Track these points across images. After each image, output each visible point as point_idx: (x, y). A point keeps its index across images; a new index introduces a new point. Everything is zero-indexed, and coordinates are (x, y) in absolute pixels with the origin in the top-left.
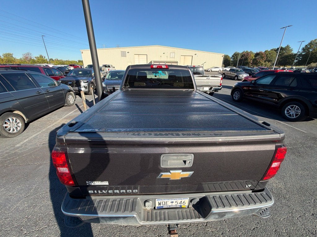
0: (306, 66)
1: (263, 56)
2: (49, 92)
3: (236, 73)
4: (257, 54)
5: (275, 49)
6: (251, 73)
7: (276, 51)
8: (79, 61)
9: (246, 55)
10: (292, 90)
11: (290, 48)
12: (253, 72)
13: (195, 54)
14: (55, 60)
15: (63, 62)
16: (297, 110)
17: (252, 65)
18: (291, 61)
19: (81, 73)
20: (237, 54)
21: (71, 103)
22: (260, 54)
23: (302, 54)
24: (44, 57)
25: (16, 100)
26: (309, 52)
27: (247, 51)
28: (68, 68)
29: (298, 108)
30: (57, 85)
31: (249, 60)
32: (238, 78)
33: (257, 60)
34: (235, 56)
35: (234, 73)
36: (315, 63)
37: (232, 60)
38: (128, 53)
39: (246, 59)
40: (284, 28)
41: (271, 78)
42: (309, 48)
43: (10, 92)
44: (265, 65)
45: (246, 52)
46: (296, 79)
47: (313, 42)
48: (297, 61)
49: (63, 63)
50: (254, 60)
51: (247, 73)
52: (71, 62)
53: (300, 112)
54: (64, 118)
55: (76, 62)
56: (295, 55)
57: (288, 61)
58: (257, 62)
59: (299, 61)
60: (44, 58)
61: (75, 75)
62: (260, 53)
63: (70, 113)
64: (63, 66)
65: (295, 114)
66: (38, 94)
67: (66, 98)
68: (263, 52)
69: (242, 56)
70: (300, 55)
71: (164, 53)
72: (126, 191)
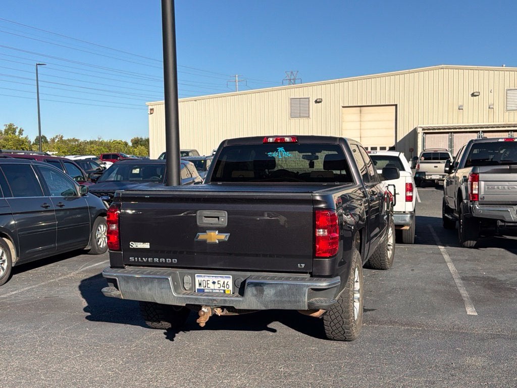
2: (64, 208)
8: (137, 142)
14: (53, 140)
15: (80, 145)
19: (136, 171)
21: (101, 246)
24: (18, 131)
25: (11, 215)
28: (98, 165)
30: (79, 195)
38: (316, 102)
43: (6, 198)
49: (79, 148)
52: (108, 145)
54: (83, 271)
55: (126, 144)
60: (17, 134)
61: (119, 179)
63: (97, 264)
64: (83, 158)
66: (44, 209)
67: (92, 230)
71: (473, 95)
72: (166, 260)
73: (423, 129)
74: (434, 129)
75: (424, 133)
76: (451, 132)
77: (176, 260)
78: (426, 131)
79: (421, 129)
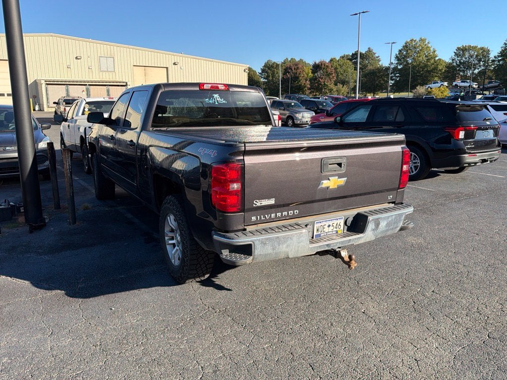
0: (411, 92)
1: (329, 71)
3: (288, 110)
4: (317, 67)
5: (347, 56)
6: (318, 108)
7: (351, 60)
9: (293, 69)
10: (400, 127)
11: (375, 54)
12: (321, 107)
13: (175, 64)
16: (414, 160)
17: (310, 93)
18: (382, 82)
20: (272, 66)
22: (323, 66)
23: (397, 67)
26: (408, 64)
27: (292, 59)
29: (415, 156)
31: (303, 82)
32: (293, 122)
33: (319, 81)
34: (269, 71)
35: (284, 110)
36: (422, 86)
37: (262, 80)
39: (296, 78)
40: (356, 14)
41: (365, 111)
42: (405, 57)
44: (338, 91)
45: (290, 61)
46: (400, 109)
47: (409, 45)
48: (392, 82)
50: (313, 80)
51: (310, 109)
53: (419, 161)
56: (387, 69)
57: (377, 82)
58: (321, 84)
59: (396, 81)
62: (322, 64)
65: (414, 166)
68: (327, 62)
69: (286, 71)
70: (395, 69)
71: (77, 58)
72: (288, 213)
73: (46, 81)
74: (54, 81)
75: (46, 84)
76: (67, 84)
77: (298, 211)
78: (48, 83)
79: (44, 81)
